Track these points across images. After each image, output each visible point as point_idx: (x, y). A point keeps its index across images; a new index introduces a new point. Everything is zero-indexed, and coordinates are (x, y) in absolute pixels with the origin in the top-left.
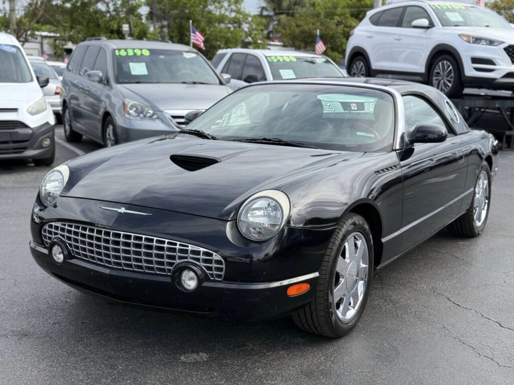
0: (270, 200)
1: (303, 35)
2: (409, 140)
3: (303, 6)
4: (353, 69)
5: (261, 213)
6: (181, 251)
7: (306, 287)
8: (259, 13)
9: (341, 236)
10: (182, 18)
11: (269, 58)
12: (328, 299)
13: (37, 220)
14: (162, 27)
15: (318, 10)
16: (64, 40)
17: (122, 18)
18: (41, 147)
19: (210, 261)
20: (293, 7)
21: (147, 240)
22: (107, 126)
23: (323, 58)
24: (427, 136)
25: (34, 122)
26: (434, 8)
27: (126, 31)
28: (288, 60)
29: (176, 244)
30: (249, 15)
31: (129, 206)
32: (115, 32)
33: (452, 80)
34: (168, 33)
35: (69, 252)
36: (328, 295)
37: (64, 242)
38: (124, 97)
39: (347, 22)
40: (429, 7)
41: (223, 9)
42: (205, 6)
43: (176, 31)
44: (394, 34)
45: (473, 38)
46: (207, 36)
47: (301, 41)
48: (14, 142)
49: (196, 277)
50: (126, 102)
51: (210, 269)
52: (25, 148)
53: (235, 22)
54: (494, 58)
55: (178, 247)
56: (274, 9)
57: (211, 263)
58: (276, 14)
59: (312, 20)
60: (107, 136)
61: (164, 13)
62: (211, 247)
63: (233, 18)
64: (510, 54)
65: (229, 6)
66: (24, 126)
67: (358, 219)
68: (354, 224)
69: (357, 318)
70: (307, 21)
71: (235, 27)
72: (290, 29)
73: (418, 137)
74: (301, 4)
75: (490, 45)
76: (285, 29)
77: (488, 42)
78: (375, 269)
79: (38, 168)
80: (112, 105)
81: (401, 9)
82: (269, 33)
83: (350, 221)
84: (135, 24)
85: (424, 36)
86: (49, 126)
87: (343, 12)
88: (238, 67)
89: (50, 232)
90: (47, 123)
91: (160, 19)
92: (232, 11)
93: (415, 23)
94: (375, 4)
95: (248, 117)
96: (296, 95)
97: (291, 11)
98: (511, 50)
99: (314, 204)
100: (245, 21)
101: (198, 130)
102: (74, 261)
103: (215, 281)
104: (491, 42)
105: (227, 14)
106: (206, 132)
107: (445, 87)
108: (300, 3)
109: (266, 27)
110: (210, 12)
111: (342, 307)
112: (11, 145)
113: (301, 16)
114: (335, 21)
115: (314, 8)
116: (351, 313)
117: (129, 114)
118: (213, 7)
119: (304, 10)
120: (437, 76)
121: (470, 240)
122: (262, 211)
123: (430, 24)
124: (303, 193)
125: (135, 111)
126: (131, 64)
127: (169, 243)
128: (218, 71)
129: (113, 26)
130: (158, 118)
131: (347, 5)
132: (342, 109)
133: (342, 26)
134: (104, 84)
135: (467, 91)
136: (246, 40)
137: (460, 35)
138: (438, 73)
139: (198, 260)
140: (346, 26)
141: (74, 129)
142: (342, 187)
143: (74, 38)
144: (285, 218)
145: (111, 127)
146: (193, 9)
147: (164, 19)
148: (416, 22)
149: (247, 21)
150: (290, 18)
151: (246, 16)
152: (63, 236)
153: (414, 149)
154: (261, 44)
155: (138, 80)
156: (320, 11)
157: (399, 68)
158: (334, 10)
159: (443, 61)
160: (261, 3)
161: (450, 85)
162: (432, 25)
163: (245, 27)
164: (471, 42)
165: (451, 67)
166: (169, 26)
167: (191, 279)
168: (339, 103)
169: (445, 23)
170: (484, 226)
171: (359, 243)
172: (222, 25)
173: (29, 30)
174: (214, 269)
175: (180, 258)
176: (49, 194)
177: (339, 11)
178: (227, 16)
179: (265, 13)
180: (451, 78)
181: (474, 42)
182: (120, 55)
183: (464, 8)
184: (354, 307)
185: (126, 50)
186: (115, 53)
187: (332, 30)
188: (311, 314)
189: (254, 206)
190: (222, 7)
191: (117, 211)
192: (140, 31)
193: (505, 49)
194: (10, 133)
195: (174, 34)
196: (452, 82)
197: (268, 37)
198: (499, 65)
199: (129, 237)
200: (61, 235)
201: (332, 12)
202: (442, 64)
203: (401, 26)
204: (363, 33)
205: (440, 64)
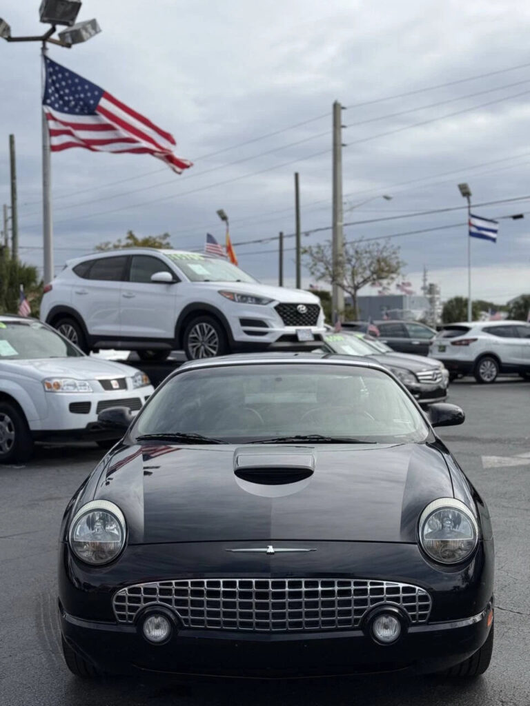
6: (373, 591)
19: (413, 599)
21: (325, 584)
26: (172, 258)
29: (365, 584)
33: (217, 346)
35: (180, 624)
37: (172, 610)
40: (166, 257)
44: (120, 290)
45: (238, 296)
49: (396, 623)
54: (266, 319)
55: (369, 587)
62: (411, 580)
64: (282, 313)
75: (258, 304)
77: (254, 299)
81: (123, 259)
85: (166, 292)
98: (281, 308)
103: (418, 624)
104: (258, 300)
120: (194, 342)
123: (173, 278)
127: (356, 584)
137: (220, 292)
138: (195, 338)
144: (477, 530)
148: (156, 276)
159: (201, 324)
162: (176, 280)
164: (237, 300)
165: (213, 331)
174: (417, 608)
180: (215, 343)
181: (239, 301)
193: (276, 308)
196: (217, 349)
198: (272, 327)
202: (200, 327)
203: (128, 280)
204: (68, 289)
205: (197, 327)
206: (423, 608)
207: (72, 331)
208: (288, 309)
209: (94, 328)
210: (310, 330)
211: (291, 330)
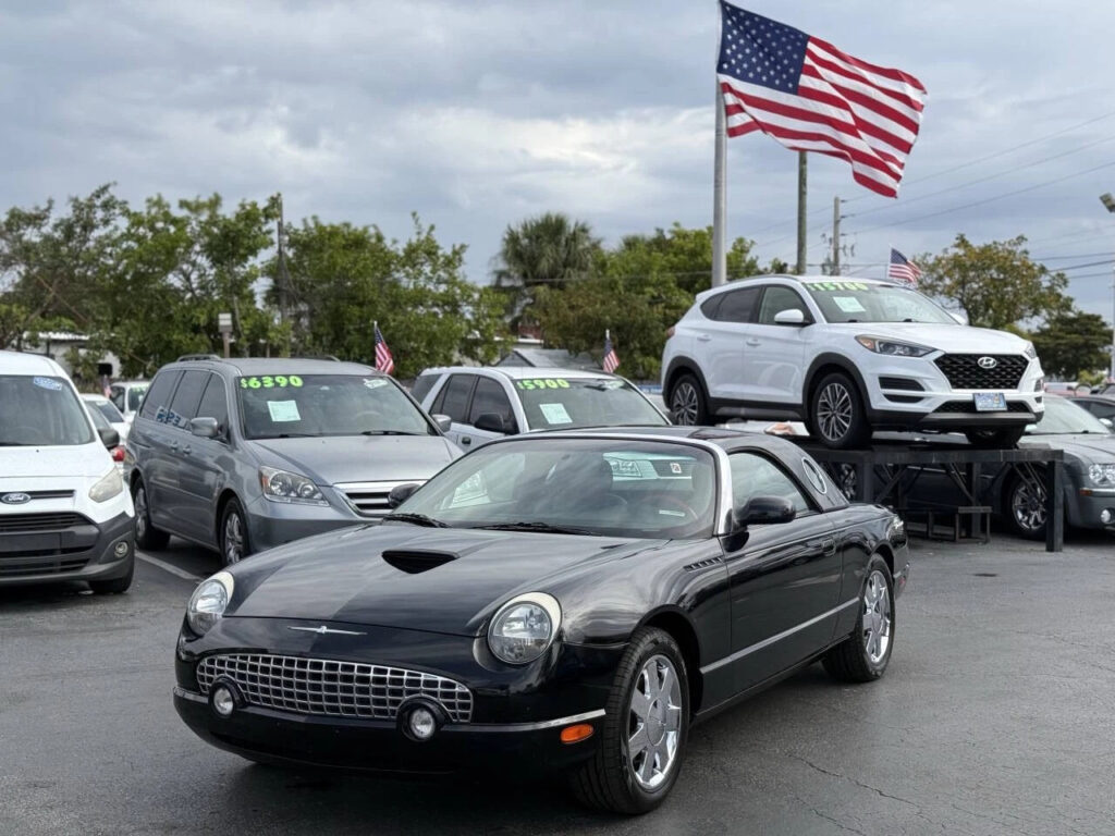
0: (533, 607)
1: (583, 326)
2: (739, 521)
3: (583, 268)
4: (676, 399)
5: (519, 626)
6: (410, 682)
7: (588, 731)
8: (494, 284)
9: (636, 657)
10: (339, 298)
11: (519, 383)
12: (620, 751)
13: (184, 657)
14: (298, 316)
15: (612, 276)
16: (98, 348)
17: (217, 302)
18: (112, 558)
19: (452, 695)
20: (561, 269)
21: (361, 669)
22: (228, 517)
23: (618, 380)
24: (766, 514)
25: (101, 513)
26: (813, 289)
27: (226, 326)
28: (555, 386)
29: (402, 673)
30: (473, 289)
31: (331, 623)
32: (203, 331)
33: (850, 417)
34: (311, 326)
35: (242, 698)
36: (620, 745)
37: (235, 684)
38: (262, 463)
39: (671, 298)
40: (802, 287)
41: (422, 278)
42: (387, 274)
43: (326, 323)
44: (744, 335)
45: (880, 343)
46: (390, 331)
47: (578, 337)
48: (64, 551)
49: (432, 720)
50: (264, 472)
51: (451, 706)
52: (86, 562)
53: (447, 303)
54: (921, 378)
55: (405, 677)
56: (525, 276)
57: (453, 697)
58: (527, 285)
59: (600, 296)
60: (228, 534)
61: (303, 290)
62: (452, 675)
63: (441, 294)
64: (948, 369)
65: (433, 272)
66: (85, 521)
67: (661, 636)
68: (655, 642)
69: (667, 786)
70: (592, 298)
71: (445, 312)
72: (558, 314)
73: (752, 516)
74: (578, 265)
75: (911, 356)
76: (547, 313)
77: (907, 349)
78: (692, 716)
79: (102, 598)
80: (237, 478)
81: (757, 290)
82: (515, 321)
83: (649, 638)
84: (244, 313)
85: (797, 338)
86: (127, 520)
87: (662, 279)
88: (463, 399)
89: (211, 671)
90: (124, 515)
91: (293, 301)
92: (439, 281)
93: (781, 316)
94: (714, 280)
95: (486, 491)
96: (567, 457)
97: (557, 280)
98: (948, 362)
99: (594, 615)
100: (465, 301)
101: (417, 513)
102: (250, 710)
103: (459, 723)
104: (913, 350)
105: (431, 286)
106: (431, 517)
107: (839, 428)
108: (575, 262)
109: (509, 309)
110: (395, 284)
111: (642, 770)
112: (58, 557)
113: (579, 288)
114: (647, 297)
115: (605, 272)
116: (657, 780)
117: (272, 493)
118: (402, 274)
119: (584, 275)
120: (825, 410)
121: (862, 685)
122: (522, 623)
123: (805, 318)
124: (576, 600)
125: (281, 488)
126: (270, 403)
127: (393, 672)
128: (426, 406)
129: (198, 318)
130: (323, 498)
131: (669, 265)
132: (656, 473)
133: (661, 306)
134: (222, 441)
135: (878, 435)
136: (470, 337)
137: (857, 338)
138: (825, 404)
139: (435, 694)
140: (668, 307)
141: (154, 525)
142: (641, 594)
143: (119, 344)
144: (555, 630)
145: (235, 518)
146: (361, 280)
147: (302, 299)
149: (470, 300)
150: (556, 292)
151: (467, 290)
152: (233, 674)
153: (748, 535)
154: (499, 342)
155: (285, 431)
156: (616, 277)
157: (761, 396)
158: (643, 276)
159: (832, 384)
160: (496, 265)
161: (847, 426)
162: (809, 320)
163: (467, 311)
164: (878, 350)
165: (846, 394)
166: (312, 314)
167: (425, 722)
168: (650, 464)
169: (834, 316)
170: (887, 662)
171: (665, 671)
172: (421, 310)
173: (25, 329)
174: (457, 706)
175: (409, 693)
176: (202, 617)
177: (654, 276)
178: (430, 290)
179: (506, 283)
180: (848, 413)
181: (881, 351)
182: (249, 388)
183: (866, 288)
184: (661, 771)
185: (259, 378)
186: (240, 384)
187: (641, 315)
189: (512, 616)
190: (420, 273)
191: (315, 632)
192: (255, 326)
193: (937, 361)
194: (59, 533)
195: (322, 330)
196: (850, 421)
197: (515, 329)
198: (930, 390)
199: (334, 667)
200: (229, 672)
201: (641, 280)
202: (832, 388)
203: (757, 322)
204: (691, 333)
205: (828, 388)
206: (463, 706)
207: (692, 392)
209: (716, 389)
210: (1002, 395)
211: (965, 394)
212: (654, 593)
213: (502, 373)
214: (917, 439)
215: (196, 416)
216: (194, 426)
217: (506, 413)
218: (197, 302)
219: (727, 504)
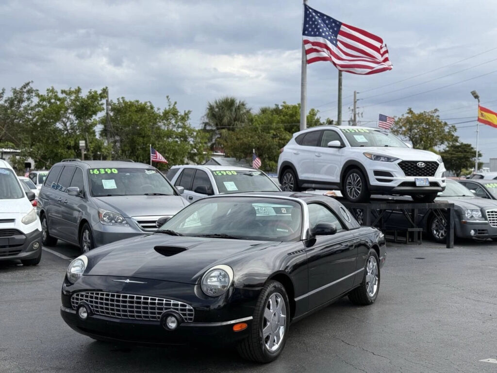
0: (221, 271)
1: (242, 147)
2: (312, 234)
3: (243, 122)
6: (166, 304)
7: (245, 326)
8: (203, 128)
9: (266, 293)
10: (134, 134)
11: (214, 173)
12: (259, 335)
13: (65, 293)
14: (115, 142)
15: (256, 125)
16: (25, 156)
17: (79, 136)
18: (32, 250)
19: (185, 310)
20: (233, 122)
21: (145, 299)
22: (84, 231)
23: (259, 171)
24: (324, 230)
25: (27, 229)
26: (345, 132)
27: (83, 146)
28: (230, 174)
29: (163, 300)
30: (194, 131)
31: (131, 278)
32: (72, 148)
33: (361, 188)
34: (121, 147)
35: (91, 312)
36: (259, 332)
37: (88, 305)
38: (99, 207)
39: (282, 135)
40: (340, 131)
41: (171, 126)
42: (155, 123)
43: (128, 145)
44: (314, 152)
45: (374, 156)
47: (241, 152)
48: (10, 246)
49: (176, 321)
50: (101, 211)
51: (184, 315)
52: (20, 251)
53: (181, 137)
54: (392, 171)
55: (164, 302)
56: (217, 125)
58: (218, 129)
59: (250, 134)
60: (84, 239)
61: (117, 130)
62: (185, 301)
63: (179, 133)
64: (404, 168)
65: (176, 123)
67: (277, 284)
68: (275, 287)
69: (279, 350)
70: (246, 135)
71: (181, 141)
72: (231, 142)
73: (318, 231)
74: (240, 120)
75: (387, 161)
76: (226, 142)
77: (386, 159)
78: (291, 320)
80: (88, 214)
82: (212, 145)
83: (272, 285)
84: (91, 140)
85: (338, 153)
86: (38, 233)
87: (278, 127)
88: (189, 179)
89: (77, 299)
90: (37, 230)
91: (113, 135)
92: (179, 127)
95: (199, 220)
96: (236, 205)
97: (231, 127)
98: (404, 164)
100: (190, 136)
101: (169, 230)
102: (95, 316)
103: (188, 323)
104: (389, 159)
105: (175, 129)
106: (176, 231)
107: (356, 193)
109: (210, 139)
110: (159, 128)
111: (269, 343)
112: (8, 249)
113: (241, 130)
114: (271, 135)
115: (252, 124)
116: (275, 347)
117: (104, 221)
118: (162, 124)
119: (243, 125)
120: (350, 185)
122: (216, 278)
123: (341, 144)
124: (239, 268)
125: (108, 219)
126: (103, 181)
127: (159, 300)
128: (173, 182)
129: (70, 143)
130: (127, 223)
131: (281, 121)
132: (275, 213)
133: (277, 139)
134: (81, 197)
135: (373, 196)
136: (192, 152)
137: (364, 153)
138: (350, 183)
139: (177, 309)
140: (281, 139)
141: (50, 235)
142: (268, 265)
143: (34, 154)
144: (231, 281)
145: (87, 232)
146: (143, 126)
147: (117, 134)
148: (331, 143)
149: (192, 135)
150: (231, 132)
151: (191, 131)
152: (87, 300)
153: (316, 240)
154: (205, 154)
155: (109, 193)
156: (258, 126)
158: (269, 125)
160: (204, 120)
161: (360, 192)
162: (343, 146)
163: (191, 140)
164: (373, 159)
165: (359, 178)
166: (121, 141)
167: (173, 322)
168: (272, 209)
170: (377, 296)
171: (279, 300)
172: (170, 140)
174: (187, 315)
175: (166, 309)
176: (73, 275)
177: (274, 125)
178: (174, 131)
179: (208, 128)
180: (360, 186)
181: (375, 159)
182: (94, 174)
183: (368, 131)
184: (277, 344)
185: (98, 169)
186: (90, 172)
187: (268, 143)
188: (249, 345)
189: (212, 275)
190: (170, 123)
191: (124, 282)
192: (96, 146)
193: (399, 164)
194: (8, 238)
195: (126, 148)
196: (361, 190)
197: (212, 148)
198: (396, 177)
199: (133, 298)
200: (85, 300)
201: (268, 127)
202: (353, 175)
203: (320, 146)
204: (291, 151)
205: (351, 175)
206: (190, 315)
207: (291, 177)
208: (410, 164)
209: (302, 176)
210: (428, 179)
211: (411, 179)
212: (274, 265)
213: (207, 168)
214: (390, 198)
215: (70, 186)
216: (69, 191)
217: (209, 186)
218: (69, 135)
219: (307, 226)
